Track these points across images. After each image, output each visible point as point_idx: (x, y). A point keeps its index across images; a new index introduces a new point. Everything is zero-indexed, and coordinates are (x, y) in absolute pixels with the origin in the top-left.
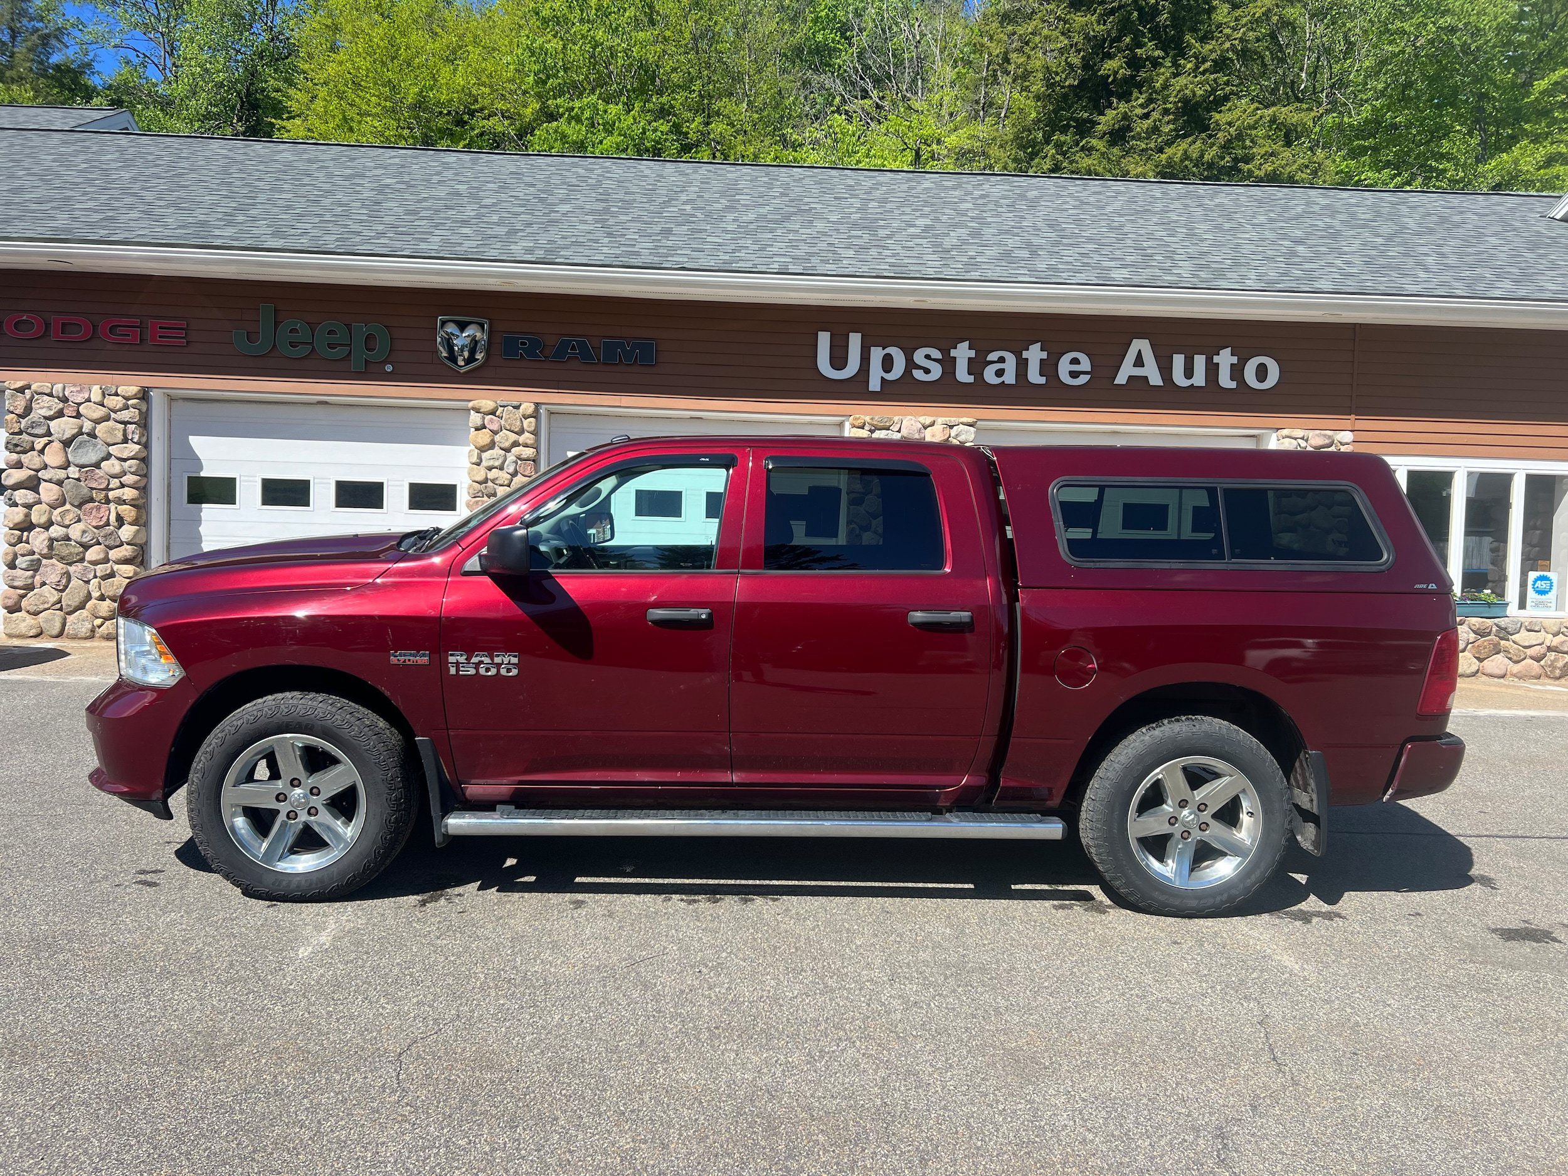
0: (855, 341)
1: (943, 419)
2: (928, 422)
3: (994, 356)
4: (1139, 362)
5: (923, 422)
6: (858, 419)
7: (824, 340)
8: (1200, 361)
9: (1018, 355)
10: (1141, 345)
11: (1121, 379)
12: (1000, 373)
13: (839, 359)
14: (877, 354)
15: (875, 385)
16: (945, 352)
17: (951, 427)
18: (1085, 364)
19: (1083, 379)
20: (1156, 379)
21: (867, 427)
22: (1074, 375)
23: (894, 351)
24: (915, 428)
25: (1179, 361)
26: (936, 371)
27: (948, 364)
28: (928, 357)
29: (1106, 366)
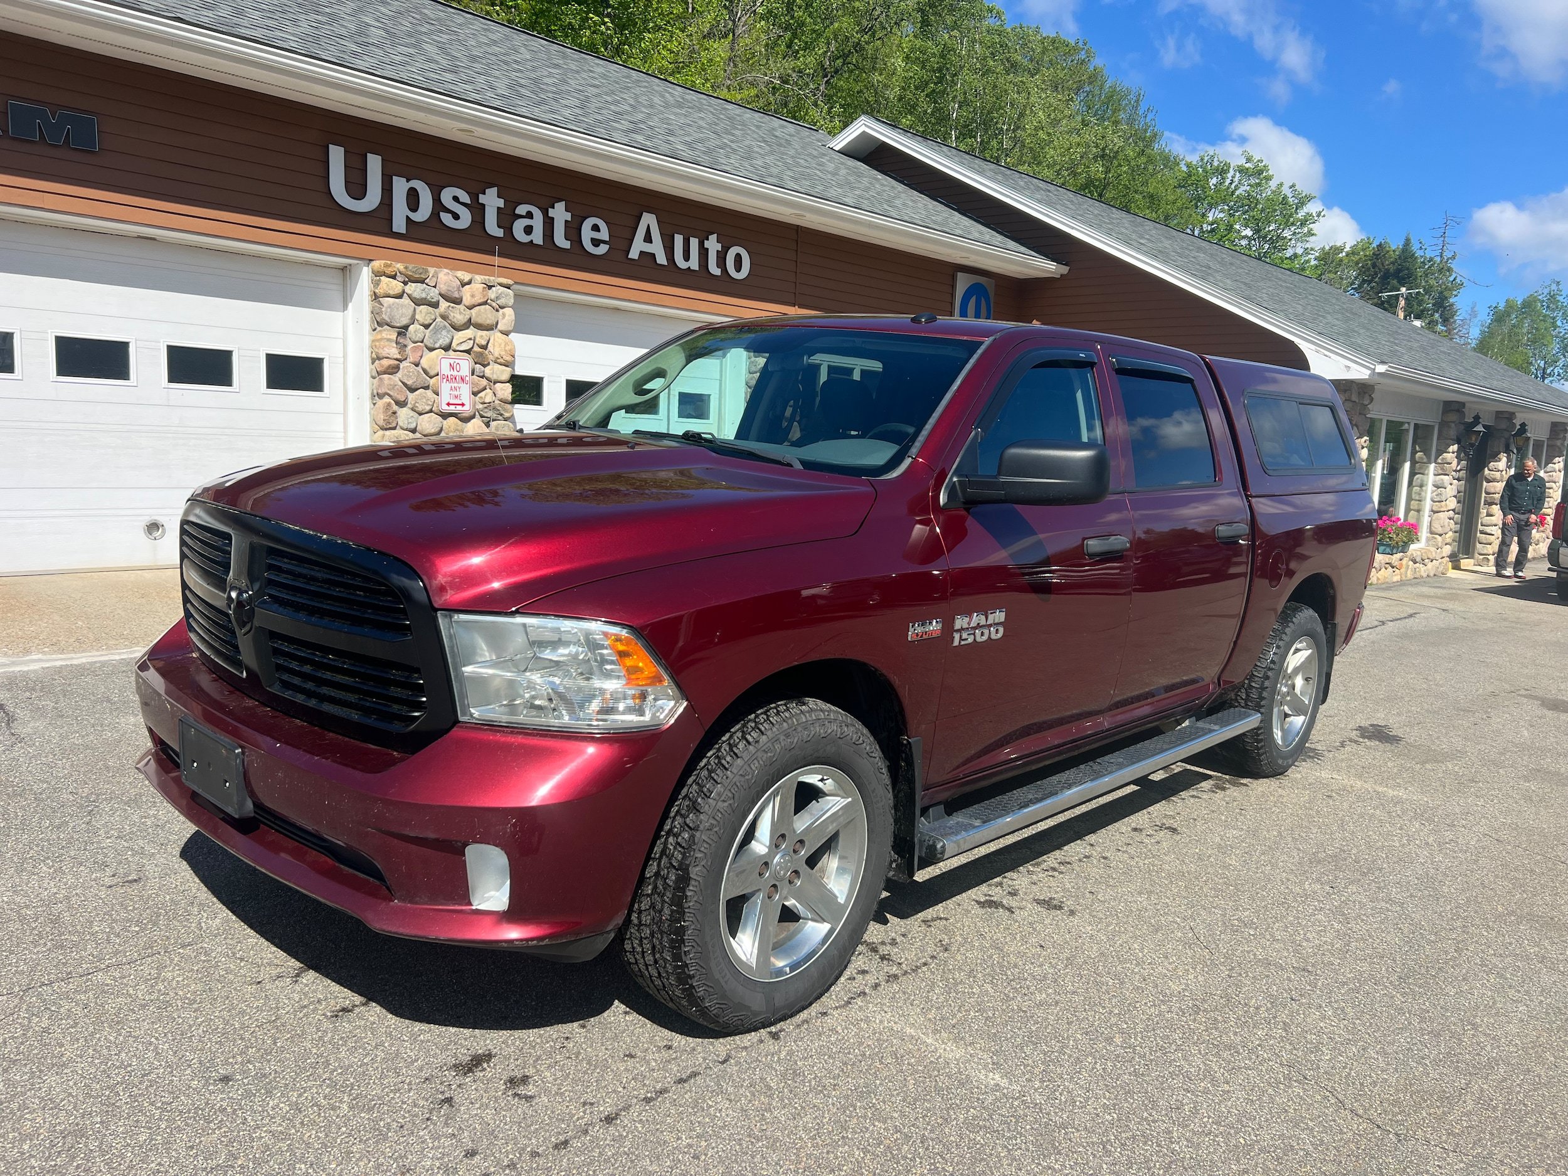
0: (374, 163)
1: (482, 277)
2: (466, 280)
3: (522, 210)
4: (648, 239)
5: (462, 277)
6: (390, 266)
7: (337, 156)
8: (694, 243)
9: (545, 213)
10: (649, 220)
11: (634, 254)
12: (528, 230)
13: (357, 189)
14: (400, 187)
15: (399, 225)
16: (474, 197)
17: (490, 287)
18: (604, 234)
19: (603, 249)
20: (662, 259)
21: (400, 278)
22: (596, 243)
23: (419, 185)
24: (455, 285)
25: (679, 240)
26: (466, 220)
27: (478, 210)
28: (456, 199)
29: (622, 237)
